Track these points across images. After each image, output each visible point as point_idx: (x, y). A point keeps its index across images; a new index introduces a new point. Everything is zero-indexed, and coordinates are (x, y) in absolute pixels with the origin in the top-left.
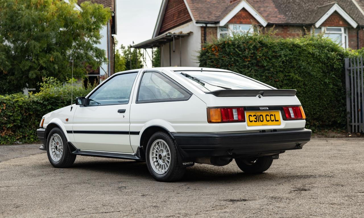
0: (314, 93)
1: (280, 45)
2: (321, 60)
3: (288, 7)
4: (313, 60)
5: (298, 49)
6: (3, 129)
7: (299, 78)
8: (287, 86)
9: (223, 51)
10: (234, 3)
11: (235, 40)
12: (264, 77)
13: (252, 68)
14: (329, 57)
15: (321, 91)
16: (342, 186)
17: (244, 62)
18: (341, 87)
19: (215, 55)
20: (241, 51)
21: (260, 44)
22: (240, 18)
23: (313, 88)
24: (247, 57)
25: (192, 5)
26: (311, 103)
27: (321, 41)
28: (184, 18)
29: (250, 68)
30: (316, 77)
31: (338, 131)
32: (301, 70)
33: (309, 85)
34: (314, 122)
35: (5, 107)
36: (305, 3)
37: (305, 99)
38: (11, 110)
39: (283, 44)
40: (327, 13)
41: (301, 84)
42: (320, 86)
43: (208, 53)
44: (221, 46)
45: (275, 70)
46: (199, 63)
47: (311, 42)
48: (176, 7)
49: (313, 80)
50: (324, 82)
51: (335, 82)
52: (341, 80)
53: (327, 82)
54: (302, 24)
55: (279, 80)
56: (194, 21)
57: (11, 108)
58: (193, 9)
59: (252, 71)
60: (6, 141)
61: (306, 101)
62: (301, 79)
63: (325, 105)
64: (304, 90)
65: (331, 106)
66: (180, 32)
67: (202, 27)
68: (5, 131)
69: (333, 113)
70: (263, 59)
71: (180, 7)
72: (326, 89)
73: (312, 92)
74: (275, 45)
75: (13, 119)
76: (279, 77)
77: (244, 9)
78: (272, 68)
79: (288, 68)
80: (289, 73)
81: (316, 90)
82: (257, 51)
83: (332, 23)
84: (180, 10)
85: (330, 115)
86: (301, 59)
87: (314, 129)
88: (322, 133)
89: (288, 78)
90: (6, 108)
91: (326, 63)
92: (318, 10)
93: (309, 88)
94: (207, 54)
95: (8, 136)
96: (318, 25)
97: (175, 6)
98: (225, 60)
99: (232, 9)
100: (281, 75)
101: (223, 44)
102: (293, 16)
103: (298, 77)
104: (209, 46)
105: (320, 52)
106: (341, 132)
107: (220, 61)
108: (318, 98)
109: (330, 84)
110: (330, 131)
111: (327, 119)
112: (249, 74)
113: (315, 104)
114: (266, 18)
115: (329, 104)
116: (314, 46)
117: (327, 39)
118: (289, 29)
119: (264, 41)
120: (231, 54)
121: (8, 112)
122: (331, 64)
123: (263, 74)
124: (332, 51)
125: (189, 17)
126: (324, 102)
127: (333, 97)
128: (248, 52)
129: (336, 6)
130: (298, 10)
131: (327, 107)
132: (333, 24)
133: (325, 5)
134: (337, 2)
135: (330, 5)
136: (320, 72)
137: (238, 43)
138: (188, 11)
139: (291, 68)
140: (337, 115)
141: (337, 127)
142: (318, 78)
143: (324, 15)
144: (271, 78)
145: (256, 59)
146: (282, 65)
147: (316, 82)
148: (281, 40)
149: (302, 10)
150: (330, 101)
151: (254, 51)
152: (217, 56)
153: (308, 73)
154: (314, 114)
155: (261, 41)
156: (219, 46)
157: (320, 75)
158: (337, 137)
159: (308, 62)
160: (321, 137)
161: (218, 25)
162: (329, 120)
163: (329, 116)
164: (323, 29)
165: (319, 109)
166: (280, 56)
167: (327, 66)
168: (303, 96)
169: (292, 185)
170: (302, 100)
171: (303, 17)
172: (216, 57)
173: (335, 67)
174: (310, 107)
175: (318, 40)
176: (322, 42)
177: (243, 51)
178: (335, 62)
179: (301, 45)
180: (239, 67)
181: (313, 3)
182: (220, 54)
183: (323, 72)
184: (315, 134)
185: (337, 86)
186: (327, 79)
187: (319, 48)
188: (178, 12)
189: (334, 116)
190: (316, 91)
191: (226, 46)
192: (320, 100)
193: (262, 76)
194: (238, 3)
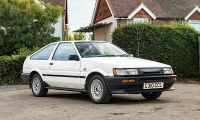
2: (184, 37)
3: (169, 8)
4: (180, 37)
8: (163, 53)
9: (126, 32)
11: (133, 25)
13: (143, 42)
15: (184, 56)
18: (196, 54)
21: (147, 28)
22: (140, 15)
24: (140, 36)
25: (112, 7)
27: (184, 27)
28: (107, 14)
29: (141, 42)
30: (181, 47)
32: (172, 44)
36: (179, 6)
39: (161, 28)
40: (192, 12)
41: (172, 52)
42: (183, 53)
45: (157, 43)
46: (112, 39)
47: (178, 27)
48: (103, 8)
49: (179, 49)
51: (193, 51)
52: (196, 50)
54: (176, 18)
56: (113, 16)
58: (113, 9)
59: (143, 44)
63: (186, 64)
64: (174, 55)
66: (105, 23)
67: (118, 20)
69: (191, 69)
70: (150, 37)
71: (105, 8)
74: (157, 29)
76: (159, 48)
77: (142, 9)
79: (164, 42)
80: (165, 45)
82: (146, 32)
83: (195, 18)
85: (189, 70)
86: (172, 37)
87: (180, 78)
88: (184, 81)
89: (164, 48)
91: (187, 39)
92: (186, 10)
93: (177, 54)
94: (116, 34)
96: (186, 18)
98: (127, 37)
99: (136, 9)
100: (160, 46)
101: (125, 28)
102: (171, 14)
103: (170, 48)
104: (118, 29)
105: (184, 33)
106: (196, 80)
107: (124, 38)
108: (182, 60)
109: (189, 52)
112: (141, 45)
113: (180, 63)
114: (156, 14)
115: (189, 64)
116: (180, 29)
119: (150, 26)
120: (131, 33)
124: (191, 33)
125: (110, 14)
127: (191, 60)
128: (141, 33)
129: (197, 7)
130: (174, 10)
131: (188, 66)
133: (191, 7)
134: (198, 5)
135: (194, 7)
136: (184, 45)
137: (135, 27)
139: (166, 42)
140: (193, 70)
141: (194, 78)
144: (154, 48)
145: (145, 36)
146: (161, 40)
147: (181, 51)
148: (160, 26)
149: (177, 10)
150: (190, 62)
151: (144, 32)
153: (176, 45)
154: (180, 69)
155: (148, 26)
159: (176, 39)
161: (127, 19)
162: (189, 73)
164: (189, 21)
166: (160, 35)
168: (173, 59)
169: (154, 106)
171: (178, 14)
172: (122, 35)
174: (177, 66)
178: (193, 38)
180: (135, 41)
181: (183, 6)
182: (124, 34)
183: (186, 45)
185: (194, 53)
186: (188, 49)
187: (183, 31)
188: (104, 11)
191: (128, 29)
193: (148, 47)
194: (139, 5)
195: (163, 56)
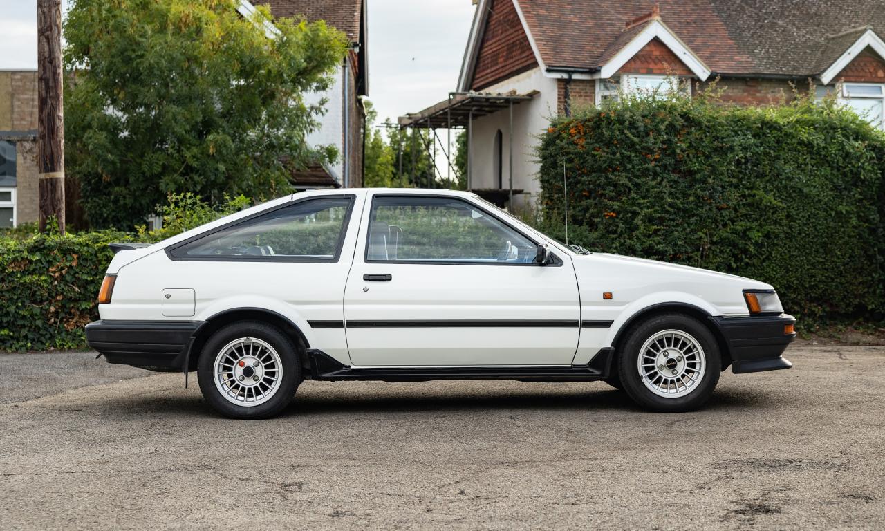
0: (813, 238)
1: (732, 123)
2: (829, 158)
3: (760, 36)
4: (812, 158)
5: (773, 132)
6: (70, 313)
7: (775, 202)
8: (746, 220)
9: (595, 136)
10: (634, 27)
11: (626, 109)
12: (691, 199)
13: (665, 175)
14: (848, 154)
15: (828, 234)
16: (868, 499)
17: (645, 163)
18: (876, 224)
19: (577, 144)
20: (638, 137)
21: (683, 121)
22: (647, 62)
23: (811, 225)
24: (651, 151)
25: (539, 31)
26: (805, 261)
27: (831, 114)
28: (521, 59)
29: (658, 175)
30: (816, 199)
31: (868, 328)
32: (781, 183)
33: (800, 220)
34: (810, 307)
35: (76, 261)
36: (798, 29)
37: (789, 251)
38: (90, 268)
39: (738, 121)
40: (849, 51)
41: (781, 216)
42: (826, 220)
43: (562, 141)
44: (590, 124)
45: (719, 183)
46: (540, 162)
47: (805, 116)
48: (503, 35)
49: (810, 206)
50: (837, 213)
51: (863, 212)
52: (876, 209)
53: (844, 212)
54: (791, 75)
55: (727, 205)
56: (542, 67)
57: (90, 265)
58: (541, 40)
59: (664, 184)
60: (77, 342)
61: (793, 255)
62: (780, 204)
63: (838, 267)
64: (789, 231)
65: (851, 270)
66: (510, 92)
67: (559, 80)
68: (76, 319)
69: (857, 286)
70: (691, 155)
71: (513, 36)
72: (842, 229)
73: (807, 234)
74: (720, 124)
75: (95, 290)
76: (729, 199)
77: (656, 41)
78: (712, 177)
79: (749, 178)
80: (751, 189)
81: (816, 230)
82: (676, 136)
83: (861, 75)
84: (511, 41)
85: (849, 291)
86: (782, 158)
87: (810, 322)
88: (828, 333)
89: (749, 200)
90: (77, 265)
91: (840, 166)
92: (828, 43)
93: (799, 226)
94: (558, 141)
95: (81, 331)
96: (827, 78)
97: (502, 33)
98: (601, 157)
99: (630, 39)
100: (733, 195)
101: (595, 120)
102: (769, 58)
103: (773, 199)
104: (563, 123)
105: (828, 141)
106: (876, 330)
107: (589, 158)
108: (821, 250)
109: (852, 216)
110: (849, 328)
111: (842, 300)
112: (656, 190)
113: (815, 263)
114: (707, 60)
115: (847, 264)
116: (813, 125)
117: (844, 110)
118: (759, 88)
119: (694, 114)
120: (615, 142)
121: (83, 273)
122: (853, 168)
123: (689, 192)
124: (856, 139)
125: (531, 58)
126: (835, 259)
127: (856, 248)
128: (655, 139)
129: (870, 34)
130: (781, 43)
131: (844, 272)
132: (862, 77)
133: (845, 33)
134: (872, 27)
135: (856, 32)
136: (827, 188)
137: (631, 117)
138: (529, 44)
139: (757, 177)
140: (866, 290)
141: (867, 320)
142: (822, 203)
143: (841, 55)
144: (709, 201)
145: (673, 154)
146: (736, 170)
147: (817, 212)
148: (733, 112)
149: (792, 44)
150: (851, 256)
151: (670, 137)
152: (583, 146)
153: (797, 191)
154: (811, 287)
155: (686, 113)
156: (587, 123)
157: (826, 195)
158: (865, 344)
159: (798, 163)
160: (828, 342)
161: (596, 77)
162: (848, 302)
163: (848, 293)
164: (839, 86)
165: (822, 275)
166: (732, 149)
167: (845, 175)
168: (785, 244)
169: (735, 491)
170: (783, 254)
171: (793, 59)
172: (580, 149)
173: (862, 177)
174: (801, 272)
175: (822, 112)
176: (833, 116)
177: (643, 137)
178: (863, 164)
179: (781, 123)
180: (633, 173)
181: (816, 28)
182: (588, 143)
183: (835, 188)
184: (813, 337)
185: (867, 221)
186: (844, 204)
187: (825, 131)
188: (507, 45)
189: (859, 292)
190: (816, 233)
191: (604, 124)
192: (826, 254)
193: (686, 196)
194: (643, 26)
195: (744, 234)
